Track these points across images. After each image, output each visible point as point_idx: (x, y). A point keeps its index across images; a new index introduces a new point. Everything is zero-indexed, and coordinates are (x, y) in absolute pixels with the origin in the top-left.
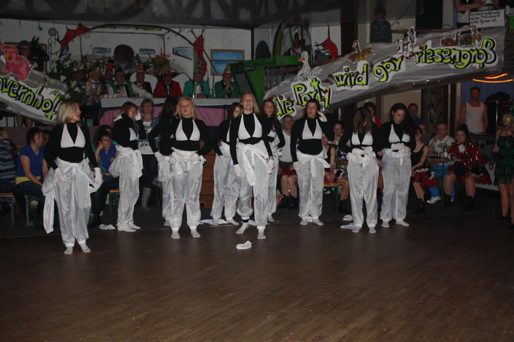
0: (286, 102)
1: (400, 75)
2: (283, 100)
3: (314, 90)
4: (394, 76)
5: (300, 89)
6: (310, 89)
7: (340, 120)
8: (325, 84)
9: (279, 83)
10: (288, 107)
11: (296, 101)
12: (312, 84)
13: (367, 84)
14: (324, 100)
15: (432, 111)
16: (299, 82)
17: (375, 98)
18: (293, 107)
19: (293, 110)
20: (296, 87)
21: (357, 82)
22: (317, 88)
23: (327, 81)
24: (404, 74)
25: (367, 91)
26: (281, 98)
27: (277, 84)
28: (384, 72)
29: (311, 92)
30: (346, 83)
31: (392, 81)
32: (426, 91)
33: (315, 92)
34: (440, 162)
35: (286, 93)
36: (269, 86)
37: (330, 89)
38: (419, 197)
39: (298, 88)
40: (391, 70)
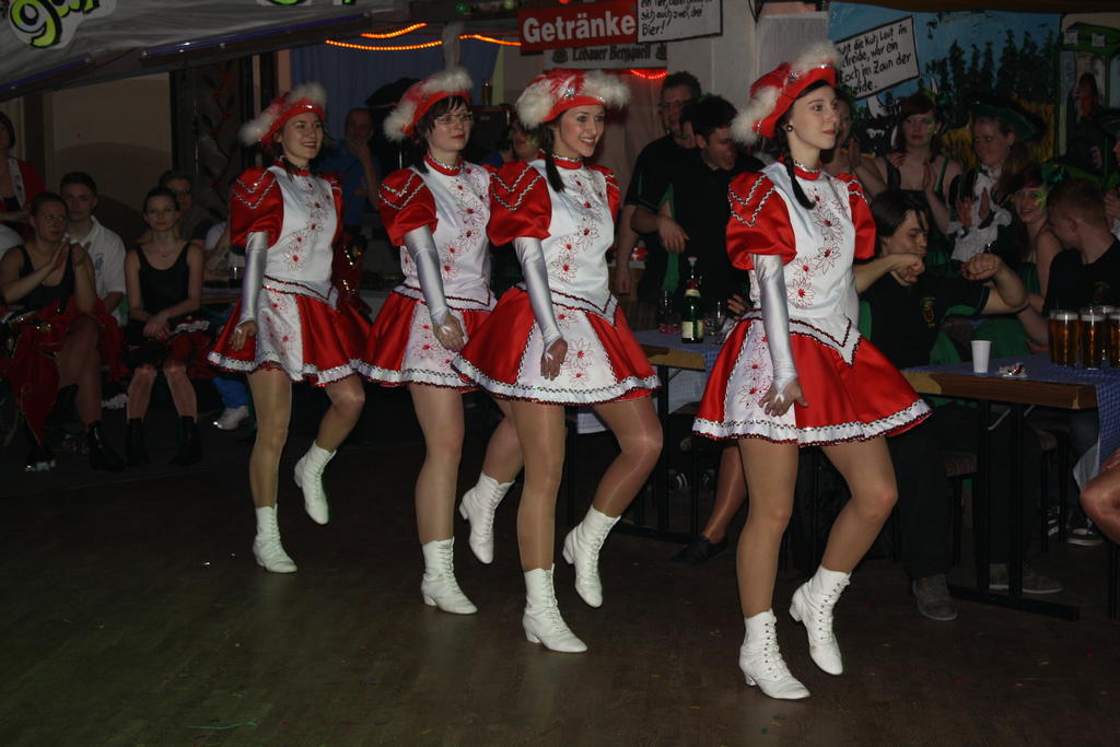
1: (100, 24)
4: (79, 29)
15: (205, 138)
17: (22, 99)
24: (112, 23)
28: (45, 16)
32: (184, 78)
38: (181, 413)
40: (70, 9)
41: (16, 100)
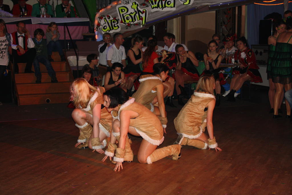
0: (112, 21)
2: (110, 19)
3: (134, 11)
5: (123, 10)
6: (131, 10)
7: (154, 35)
8: (142, 6)
9: (108, 5)
10: (114, 25)
11: (120, 19)
12: (133, 7)
13: (174, 6)
14: (142, 19)
15: (224, 27)
16: (123, 5)
17: (180, 17)
18: (118, 24)
19: (119, 27)
20: (120, 9)
21: (167, 5)
22: (136, 10)
23: (144, 4)
25: (175, 12)
26: (109, 17)
27: (106, 6)
29: (132, 13)
30: (158, 6)
31: (193, 4)
32: (219, 12)
33: (135, 13)
34: (230, 66)
35: (113, 14)
36: (100, 8)
37: (146, 10)
39: (122, 10)
41: (179, 17)
